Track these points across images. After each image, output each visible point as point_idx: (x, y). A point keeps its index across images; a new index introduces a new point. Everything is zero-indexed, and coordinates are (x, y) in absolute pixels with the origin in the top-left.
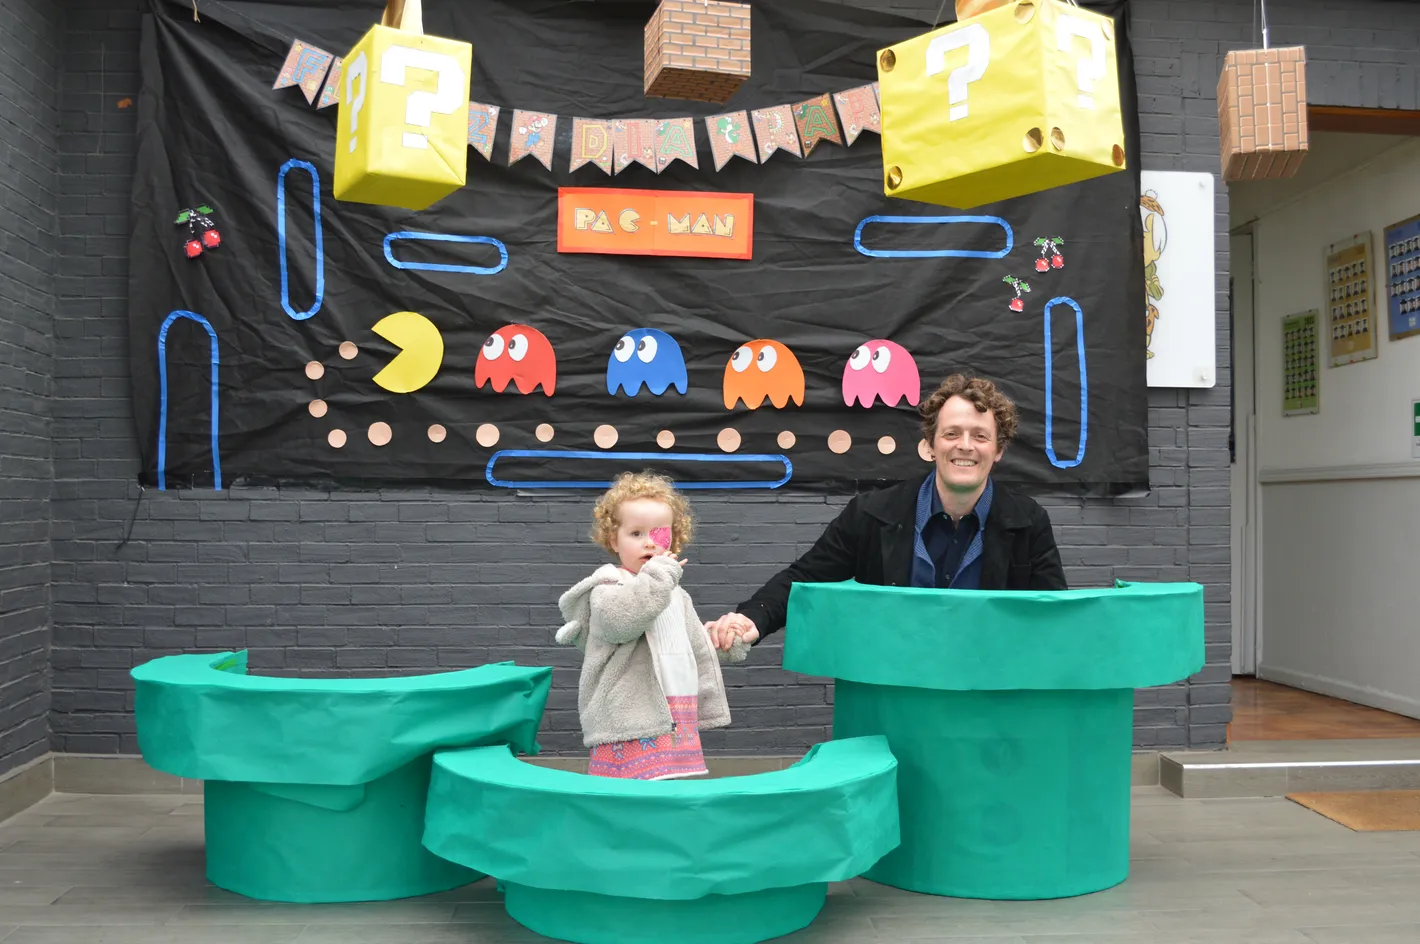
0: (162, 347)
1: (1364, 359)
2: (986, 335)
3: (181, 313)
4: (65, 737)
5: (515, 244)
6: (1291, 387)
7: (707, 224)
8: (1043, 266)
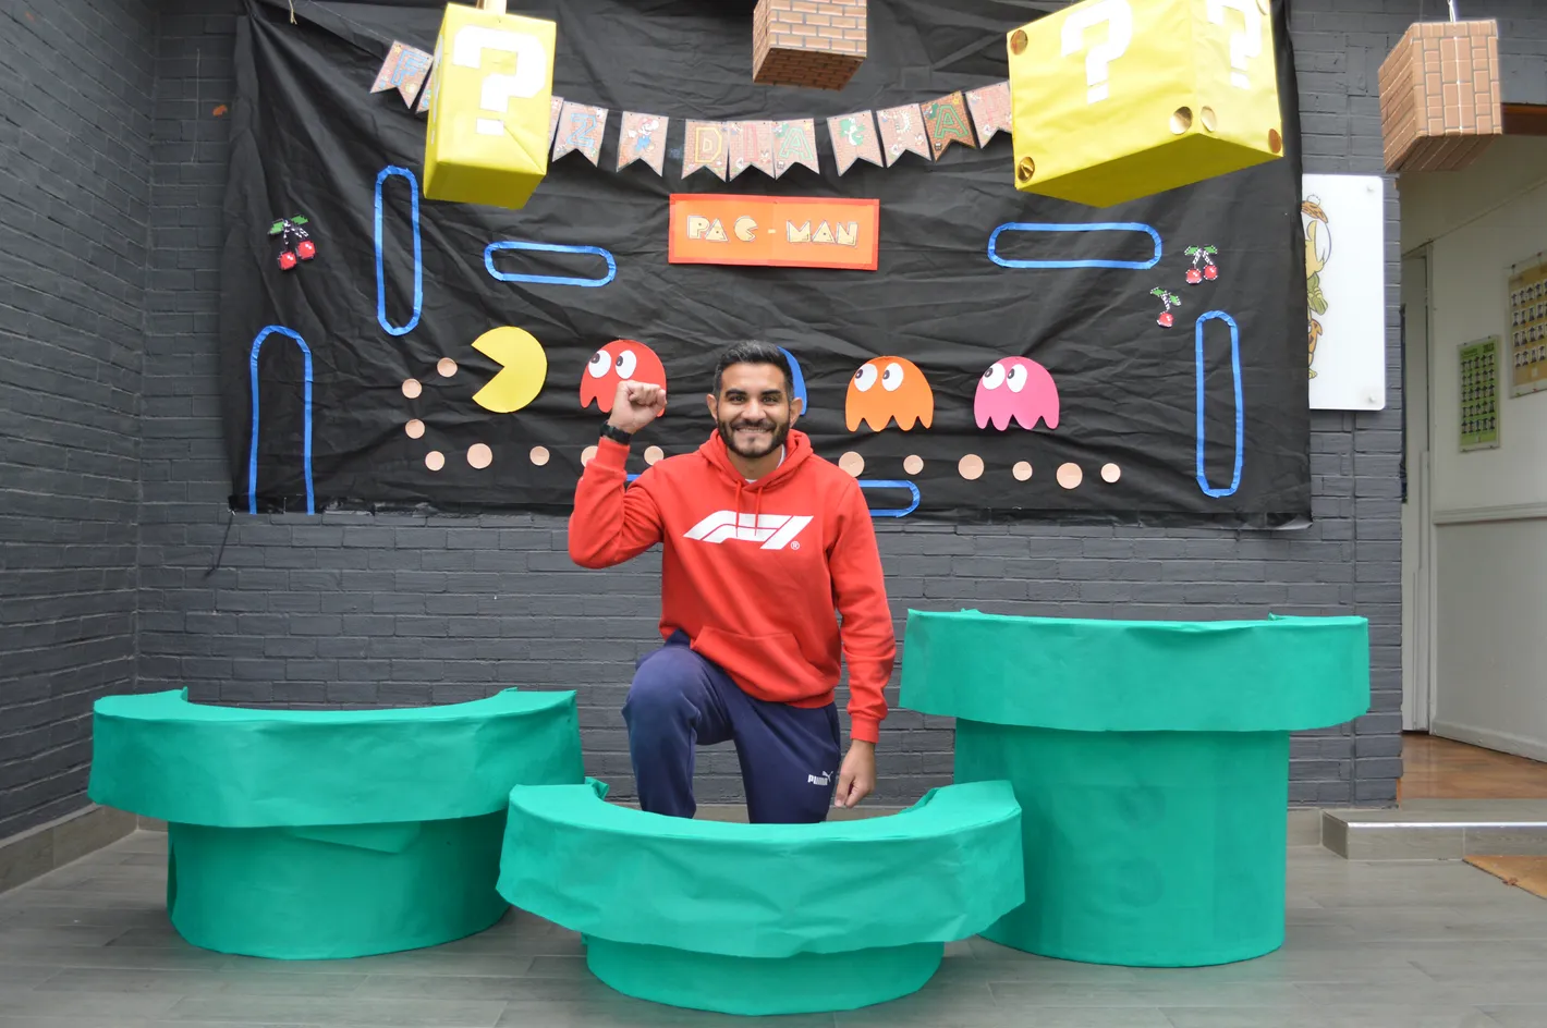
0: (254, 364)
2: (1130, 352)
3: (274, 328)
5: (624, 254)
6: (1468, 421)
7: (828, 232)
8: (1194, 277)
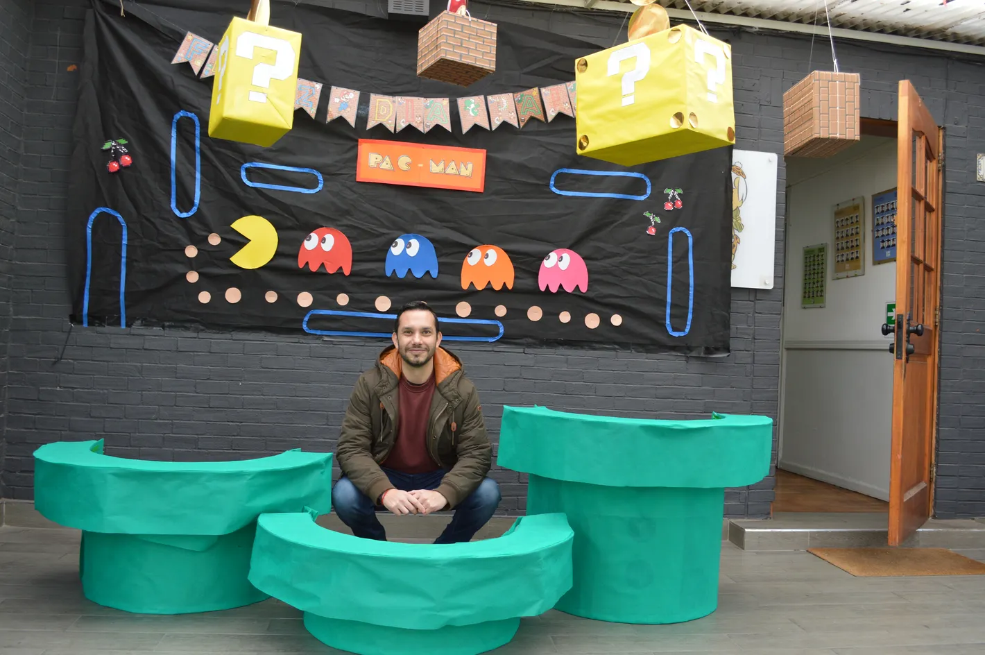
0: (89, 231)
1: (856, 276)
2: (630, 249)
3: (103, 209)
4: (13, 489)
5: (329, 174)
6: (807, 291)
7: (455, 168)
8: (669, 206)
